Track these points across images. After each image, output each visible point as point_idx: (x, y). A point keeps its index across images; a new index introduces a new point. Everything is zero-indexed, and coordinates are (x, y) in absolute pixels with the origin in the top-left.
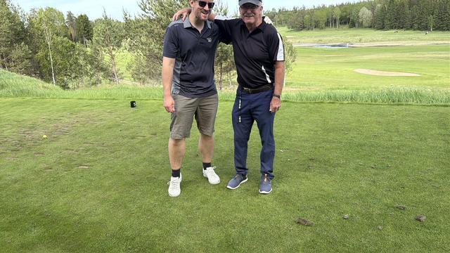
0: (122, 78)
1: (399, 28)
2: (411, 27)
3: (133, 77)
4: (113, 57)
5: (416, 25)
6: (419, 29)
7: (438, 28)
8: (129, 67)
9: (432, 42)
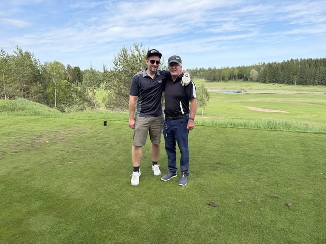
0: (99, 107)
1: (275, 82)
2: (283, 82)
3: (106, 106)
4: (94, 93)
5: (286, 81)
6: (288, 83)
7: (299, 84)
8: (104, 100)
9: (295, 92)
